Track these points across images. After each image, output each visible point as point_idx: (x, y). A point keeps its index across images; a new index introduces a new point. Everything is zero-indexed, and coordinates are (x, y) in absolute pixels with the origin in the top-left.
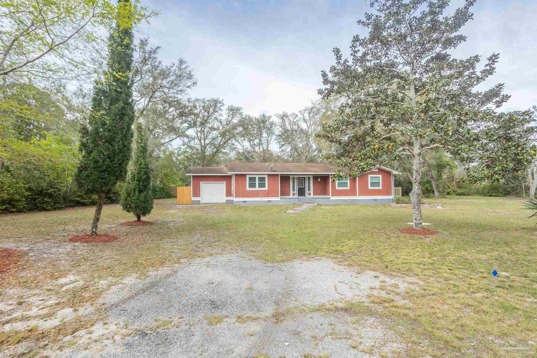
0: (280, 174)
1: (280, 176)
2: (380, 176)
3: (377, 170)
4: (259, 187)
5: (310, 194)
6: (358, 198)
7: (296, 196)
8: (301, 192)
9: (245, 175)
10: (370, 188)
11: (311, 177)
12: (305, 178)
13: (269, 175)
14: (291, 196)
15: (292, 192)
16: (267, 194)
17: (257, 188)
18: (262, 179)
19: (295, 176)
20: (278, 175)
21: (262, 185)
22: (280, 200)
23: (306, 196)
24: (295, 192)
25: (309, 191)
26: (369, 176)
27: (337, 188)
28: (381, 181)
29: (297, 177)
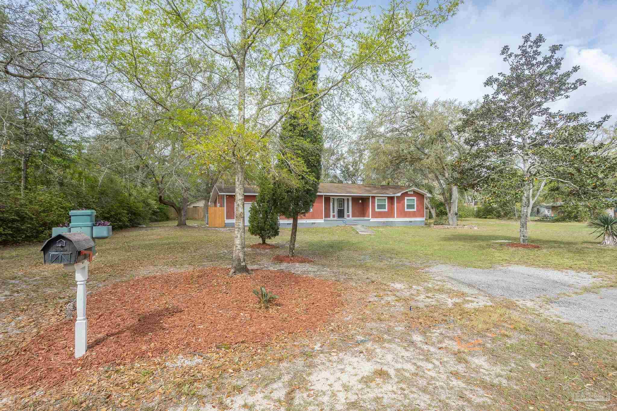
0: (325, 195)
1: (324, 197)
2: (415, 198)
3: (413, 193)
5: (348, 216)
6: (396, 219)
7: (336, 218)
8: (341, 214)
10: (406, 210)
11: (350, 198)
12: (344, 199)
14: (331, 218)
15: (332, 214)
16: (312, 216)
19: (335, 198)
20: (322, 196)
22: (323, 221)
23: (345, 217)
24: (335, 214)
25: (348, 212)
26: (406, 198)
27: (377, 210)
28: (415, 203)
29: (337, 198)
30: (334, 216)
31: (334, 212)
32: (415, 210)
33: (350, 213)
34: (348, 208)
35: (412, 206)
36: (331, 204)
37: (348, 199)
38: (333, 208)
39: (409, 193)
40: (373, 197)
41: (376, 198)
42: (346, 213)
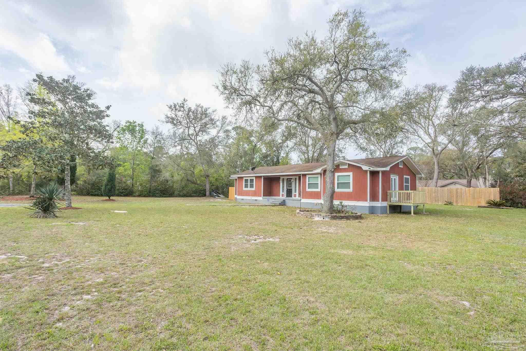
0: (263, 176)
1: (264, 178)
3: (347, 167)
4: (250, 188)
5: (295, 196)
7: (285, 197)
8: (289, 193)
9: (243, 177)
10: (337, 189)
11: (298, 178)
12: (292, 179)
13: (256, 177)
14: (281, 197)
15: (281, 193)
16: (255, 194)
17: (249, 189)
18: (252, 181)
19: (284, 177)
20: (261, 177)
21: (252, 186)
22: (262, 199)
23: (293, 197)
24: (284, 193)
25: (295, 192)
26: (337, 174)
27: (308, 190)
28: (351, 181)
29: (286, 178)
30: (283, 195)
31: (283, 192)
32: (351, 190)
33: (297, 193)
34: (296, 187)
35: (346, 185)
36: (281, 184)
37: (296, 179)
38: (283, 187)
39: (341, 167)
40: (305, 175)
41: (307, 177)
42: (293, 193)
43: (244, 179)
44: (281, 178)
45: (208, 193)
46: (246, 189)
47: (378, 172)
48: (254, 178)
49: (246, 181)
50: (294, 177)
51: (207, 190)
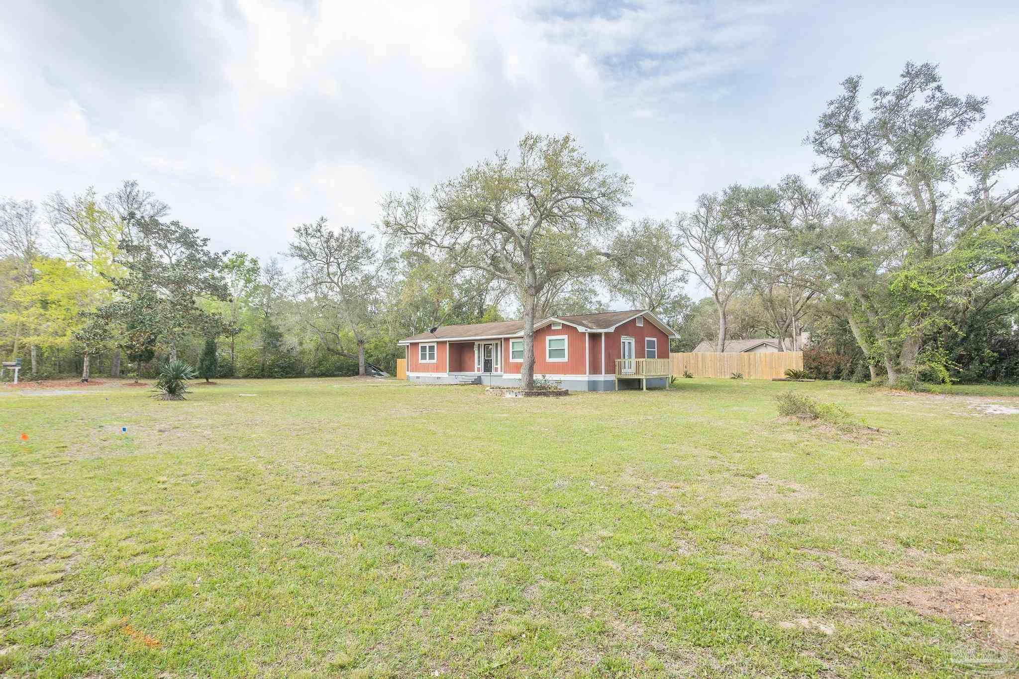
0: (449, 341)
1: (449, 344)
2: (565, 337)
3: (560, 328)
4: (429, 359)
5: (496, 369)
7: (482, 372)
8: (488, 366)
9: (418, 344)
10: (549, 360)
12: (492, 345)
13: (438, 342)
14: (476, 372)
15: (476, 366)
16: (437, 368)
17: (427, 361)
18: (431, 348)
20: (445, 342)
21: (432, 357)
22: (447, 375)
23: (493, 372)
24: (480, 366)
25: (497, 364)
26: (548, 338)
27: (511, 360)
28: (566, 347)
29: (483, 343)
30: (479, 370)
31: (479, 364)
32: (566, 359)
33: (499, 366)
34: (497, 357)
35: (559, 352)
36: (476, 353)
37: (497, 344)
38: (479, 357)
39: (553, 328)
40: (507, 340)
41: (511, 341)
42: (494, 366)
43: (420, 345)
44: (476, 343)
45: (362, 370)
46: (424, 361)
47: (600, 335)
48: (435, 345)
49: (424, 348)
50: (494, 342)
51: (360, 364)
